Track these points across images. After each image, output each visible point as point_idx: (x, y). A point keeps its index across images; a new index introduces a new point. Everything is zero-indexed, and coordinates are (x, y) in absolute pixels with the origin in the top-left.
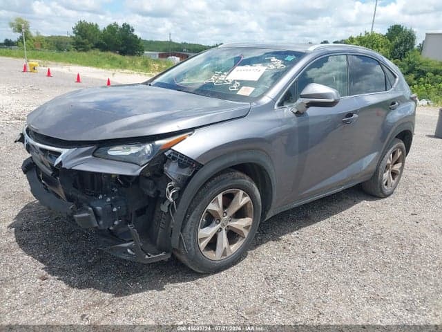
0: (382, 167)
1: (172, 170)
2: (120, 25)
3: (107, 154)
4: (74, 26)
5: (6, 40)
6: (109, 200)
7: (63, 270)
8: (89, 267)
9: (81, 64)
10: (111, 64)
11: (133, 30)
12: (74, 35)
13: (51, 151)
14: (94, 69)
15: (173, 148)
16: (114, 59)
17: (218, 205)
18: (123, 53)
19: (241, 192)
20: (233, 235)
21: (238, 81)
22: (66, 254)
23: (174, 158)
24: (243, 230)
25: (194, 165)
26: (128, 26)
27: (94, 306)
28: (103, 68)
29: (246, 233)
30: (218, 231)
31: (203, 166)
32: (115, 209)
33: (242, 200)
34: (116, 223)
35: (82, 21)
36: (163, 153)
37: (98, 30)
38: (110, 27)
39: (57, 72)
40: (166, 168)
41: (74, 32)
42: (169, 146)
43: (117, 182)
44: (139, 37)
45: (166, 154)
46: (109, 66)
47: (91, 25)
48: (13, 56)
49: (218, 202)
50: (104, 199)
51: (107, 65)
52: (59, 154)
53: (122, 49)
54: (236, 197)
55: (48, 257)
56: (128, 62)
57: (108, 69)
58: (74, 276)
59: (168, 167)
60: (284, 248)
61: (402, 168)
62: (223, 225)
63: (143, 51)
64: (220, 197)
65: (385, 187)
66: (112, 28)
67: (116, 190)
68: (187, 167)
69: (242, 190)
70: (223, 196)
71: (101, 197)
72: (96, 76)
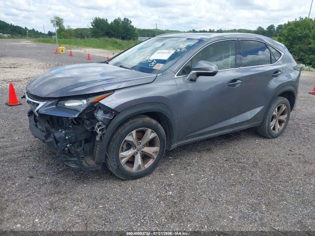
0: (269, 117)
1: (100, 115)
2: (122, 19)
3: (64, 105)
4: (92, 21)
5: (49, 32)
6: (64, 132)
7: (44, 173)
8: (59, 173)
9: (94, 47)
10: (114, 46)
11: (131, 22)
12: (92, 27)
13: (33, 103)
14: (102, 50)
15: (100, 102)
16: (116, 43)
17: (133, 137)
18: (123, 38)
19: (150, 130)
20: (145, 157)
21: (155, 60)
22: (48, 164)
23: (100, 108)
24: (153, 154)
25: (113, 113)
26: (128, 20)
27: (55, 194)
28: (107, 49)
29: (155, 157)
30: (135, 154)
31: (119, 113)
32: (67, 138)
33: (150, 135)
34: (68, 146)
35: (97, 17)
36: (93, 105)
37: (108, 23)
38: (116, 21)
39: (77, 53)
40: (96, 114)
41: (92, 25)
42: (97, 101)
43: (73, 122)
44: (135, 27)
45: (95, 105)
46: (112, 47)
47: (103, 20)
48: (51, 43)
49: (132, 135)
50: (62, 131)
51: (110, 47)
52: (38, 104)
53: (123, 35)
54: (146, 133)
55: (38, 166)
56: (125, 45)
57: (111, 50)
58: (49, 177)
59: (97, 113)
60: (185, 168)
61: (288, 119)
62: (138, 150)
63: (137, 37)
64: (134, 132)
65: (273, 131)
66: (116, 22)
67: (71, 127)
68: (108, 113)
69: (150, 128)
70: (137, 132)
71: (60, 130)
72: (102, 55)
